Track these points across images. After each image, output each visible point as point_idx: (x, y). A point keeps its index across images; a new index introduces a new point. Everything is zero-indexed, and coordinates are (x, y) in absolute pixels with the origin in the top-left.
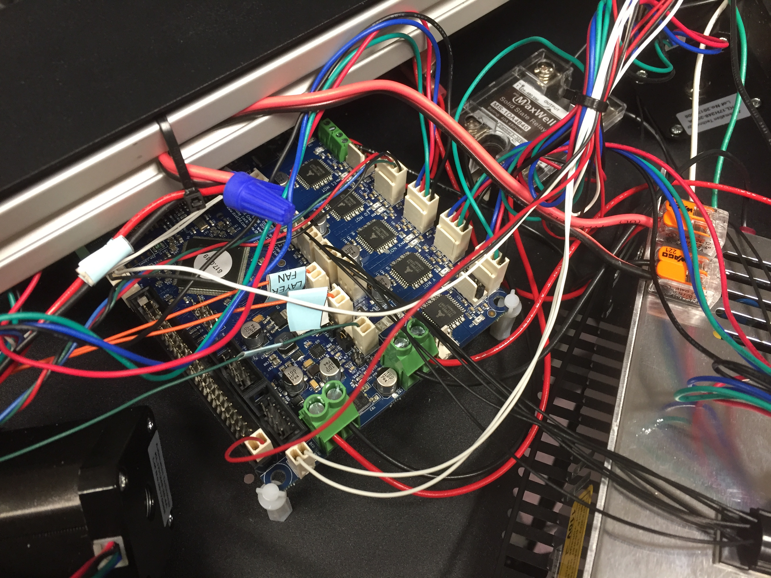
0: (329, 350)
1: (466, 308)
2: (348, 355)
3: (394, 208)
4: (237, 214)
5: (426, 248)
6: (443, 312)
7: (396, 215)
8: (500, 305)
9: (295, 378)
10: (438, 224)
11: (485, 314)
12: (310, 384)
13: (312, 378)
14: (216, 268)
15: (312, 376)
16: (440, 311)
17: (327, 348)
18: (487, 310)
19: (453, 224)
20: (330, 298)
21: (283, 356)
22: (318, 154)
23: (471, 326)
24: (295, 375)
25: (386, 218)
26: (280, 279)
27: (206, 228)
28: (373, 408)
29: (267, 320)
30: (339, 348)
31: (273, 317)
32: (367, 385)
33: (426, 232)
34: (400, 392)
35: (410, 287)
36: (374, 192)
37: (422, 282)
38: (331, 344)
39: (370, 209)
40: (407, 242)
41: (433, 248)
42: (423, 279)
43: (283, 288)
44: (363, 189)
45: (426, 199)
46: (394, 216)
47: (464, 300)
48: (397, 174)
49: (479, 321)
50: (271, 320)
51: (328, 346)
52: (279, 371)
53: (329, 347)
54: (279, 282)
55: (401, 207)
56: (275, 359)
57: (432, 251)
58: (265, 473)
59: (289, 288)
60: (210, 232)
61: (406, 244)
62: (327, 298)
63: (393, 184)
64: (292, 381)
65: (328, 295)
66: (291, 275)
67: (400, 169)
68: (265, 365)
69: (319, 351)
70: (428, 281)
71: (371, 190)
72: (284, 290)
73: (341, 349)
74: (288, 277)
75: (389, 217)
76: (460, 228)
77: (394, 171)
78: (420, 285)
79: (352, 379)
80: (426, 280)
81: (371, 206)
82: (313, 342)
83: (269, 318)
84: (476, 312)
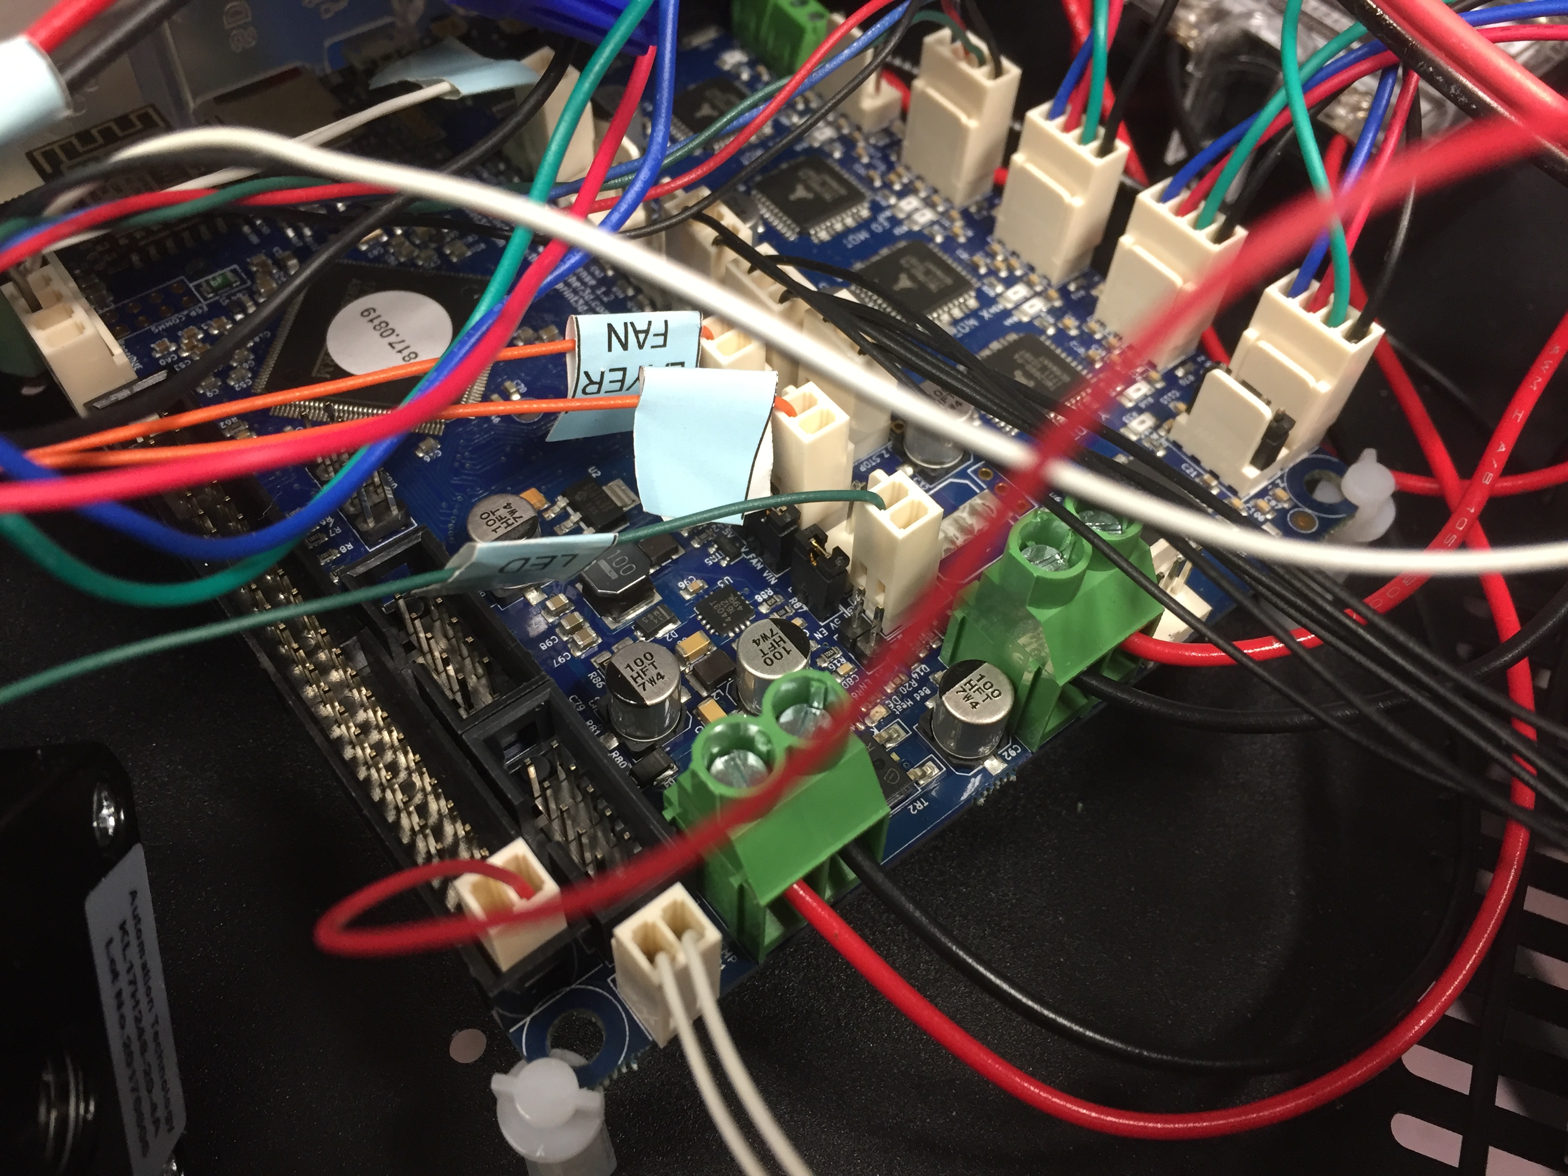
0: (764, 609)
2: (827, 627)
5: (1071, 323)
7: (970, 233)
9: (652, 681)
11: (1280, 523)
12: (700, 714)
13: (705, 694)
14: (399, 347)
15: (707, 690)
17: (757, 604)
18: (1286, 510)
19: (1184, 223)
20: (782, 416)
21: (608, 621)
22: (728, 66)
25: (939, 239)
26: (614, 338)
27: (377, 238)
28: (919, 805)
29: (557, 509)
30: (798, 605)
31: (578, 498)
32: (897, 727)
33: (1068, 283)
34: (1015, 753)
36: (900, 169)
38: (770, 592)
39: (888, 213)
40: (1009, 306)
41: (1092, 324)
44: (866, 160)
45: (1087, 152)
46: (965, 236)
47: (1207, 477)
48: (989, 84)
50: (569, 509)
51: (759, 598)
52: (593, 669)
53: (765, 600)
54: (610, 349)
55: (985, 213)
56: (578, 628)
57: (1091, 335)
58: (528, 1019)
60: (387, 252)
61: (1007, 313)
62: (772, 416)
63: (971, 123)
64: (640, 690)
65: (779, 404)
66: (653, 330)
67: (998, 72)
68: (544, 647)
69: (731, 610)
71: (891, 167)
72: (622, 381)
73: (805, 608)
74: (642, 337)
75: (950, 238)
76: (1207, 235)
77: (980, 74)
81: (890, 206)
82: (711, 582)
83: (562, 502)
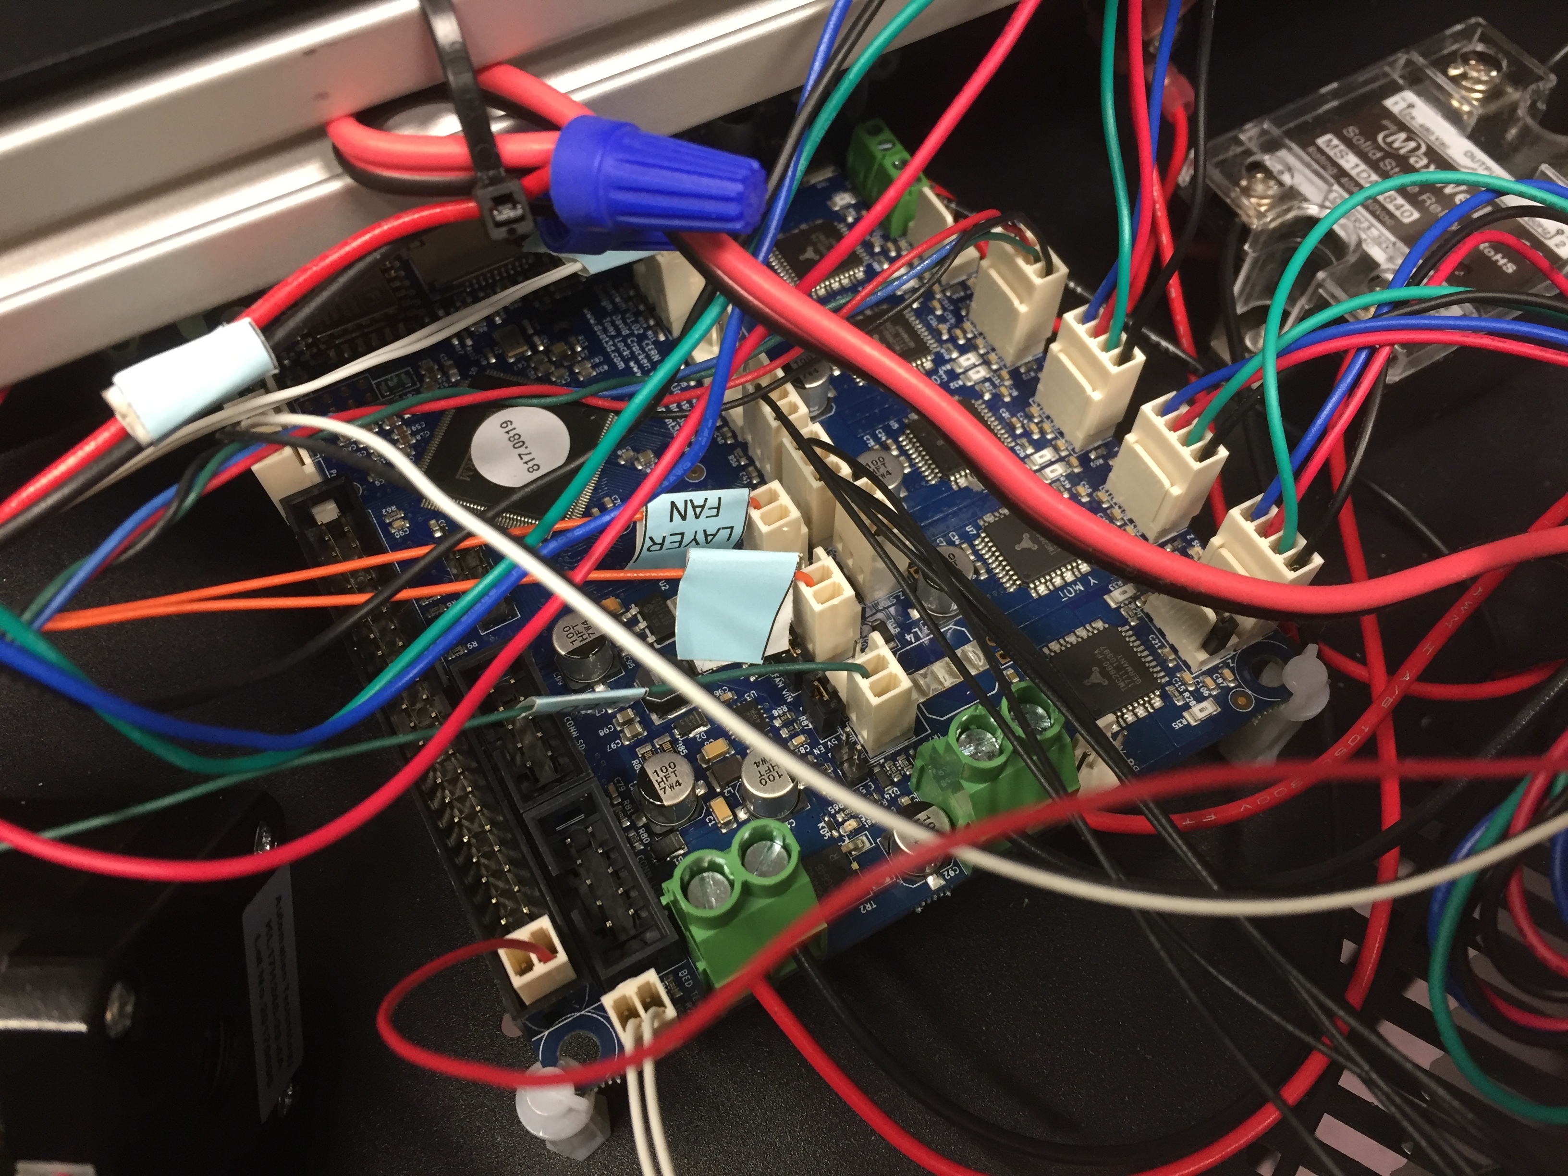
0: (777, 723)
1: (1171, 673)
2: (825, 745)
3: (1015, 374)
4: (605, 330)
5: (1083, 490)
6: (1104, 673)
7: (1015, 393)
8: (1268, 679)
9: (671, 787)
10: (1129, 431)
11: (1221, 699)
12: (710, 807)
13: (718, 790)
14: (526, 458)
15: (721, 786)
16: (1095, 669)
17: (773, 718)
18: (1229, 689)
19: (1173, 438)
20: (802, 586)
21: (654, 717)
22: (837, 208)
23: (1177, 725)
24: (673, 779)
25: (987, 397)
26: (675, 512)
27: (523, 353)
28: (869, 907)
29: (629, 615)
30: (806, 722)
31: (646, 611)
32: (864, 838)
33: (1090, 451)
34: (952, 874)
35: (1023, 590)
36: (967, 325)
37: (1058, 581)
38: (785, 709)
39: (948, 367)
40: (1034, 468)
41: (1101, 495)
42: (1061, 575)
43: (678, 538)
44: (939, 312)
45: (1107, 359)
46: (1010, 395)
47: (1168, 649)
48: (1038, 281)
49: (1201, 715)
50: (639, 617)
51: (775, 713)
52: (637, 757)
53: (779, 716)
54: (671, 520)
55: (1032, 374)
56: (629, 722)
57: (1100, 503)
58: (547, 1033)
59: (695, 539)
60: (529, 366)
62: (794, 585)
63: (1022, 308)
64: (661, 793)
65: (799, 575)
66: (708, 505)
67: (1049, 270)
68: (602, 734)
70: (1074, 583)
71: (960, 320)
72: (681, 542)
73: (811, 726)
74: (699, 510)
75: (997, 397)
76: (1191, 451)
77: (1031, 270)
78: (1051, 587)
79: (825, 815)
80: (1069, 577)
81: (951, 360)
82: (740, 694)
83: (634, 610)
84: (1197, 690)
